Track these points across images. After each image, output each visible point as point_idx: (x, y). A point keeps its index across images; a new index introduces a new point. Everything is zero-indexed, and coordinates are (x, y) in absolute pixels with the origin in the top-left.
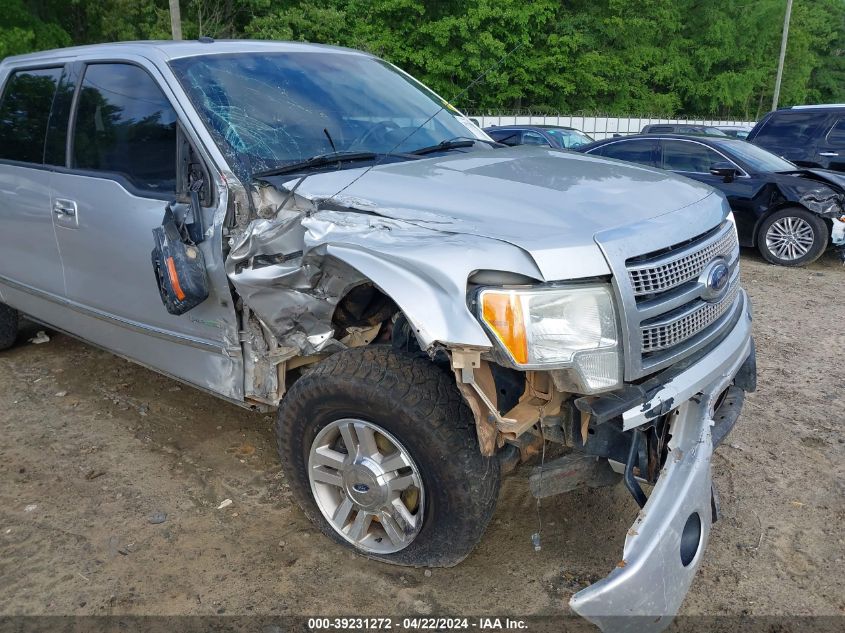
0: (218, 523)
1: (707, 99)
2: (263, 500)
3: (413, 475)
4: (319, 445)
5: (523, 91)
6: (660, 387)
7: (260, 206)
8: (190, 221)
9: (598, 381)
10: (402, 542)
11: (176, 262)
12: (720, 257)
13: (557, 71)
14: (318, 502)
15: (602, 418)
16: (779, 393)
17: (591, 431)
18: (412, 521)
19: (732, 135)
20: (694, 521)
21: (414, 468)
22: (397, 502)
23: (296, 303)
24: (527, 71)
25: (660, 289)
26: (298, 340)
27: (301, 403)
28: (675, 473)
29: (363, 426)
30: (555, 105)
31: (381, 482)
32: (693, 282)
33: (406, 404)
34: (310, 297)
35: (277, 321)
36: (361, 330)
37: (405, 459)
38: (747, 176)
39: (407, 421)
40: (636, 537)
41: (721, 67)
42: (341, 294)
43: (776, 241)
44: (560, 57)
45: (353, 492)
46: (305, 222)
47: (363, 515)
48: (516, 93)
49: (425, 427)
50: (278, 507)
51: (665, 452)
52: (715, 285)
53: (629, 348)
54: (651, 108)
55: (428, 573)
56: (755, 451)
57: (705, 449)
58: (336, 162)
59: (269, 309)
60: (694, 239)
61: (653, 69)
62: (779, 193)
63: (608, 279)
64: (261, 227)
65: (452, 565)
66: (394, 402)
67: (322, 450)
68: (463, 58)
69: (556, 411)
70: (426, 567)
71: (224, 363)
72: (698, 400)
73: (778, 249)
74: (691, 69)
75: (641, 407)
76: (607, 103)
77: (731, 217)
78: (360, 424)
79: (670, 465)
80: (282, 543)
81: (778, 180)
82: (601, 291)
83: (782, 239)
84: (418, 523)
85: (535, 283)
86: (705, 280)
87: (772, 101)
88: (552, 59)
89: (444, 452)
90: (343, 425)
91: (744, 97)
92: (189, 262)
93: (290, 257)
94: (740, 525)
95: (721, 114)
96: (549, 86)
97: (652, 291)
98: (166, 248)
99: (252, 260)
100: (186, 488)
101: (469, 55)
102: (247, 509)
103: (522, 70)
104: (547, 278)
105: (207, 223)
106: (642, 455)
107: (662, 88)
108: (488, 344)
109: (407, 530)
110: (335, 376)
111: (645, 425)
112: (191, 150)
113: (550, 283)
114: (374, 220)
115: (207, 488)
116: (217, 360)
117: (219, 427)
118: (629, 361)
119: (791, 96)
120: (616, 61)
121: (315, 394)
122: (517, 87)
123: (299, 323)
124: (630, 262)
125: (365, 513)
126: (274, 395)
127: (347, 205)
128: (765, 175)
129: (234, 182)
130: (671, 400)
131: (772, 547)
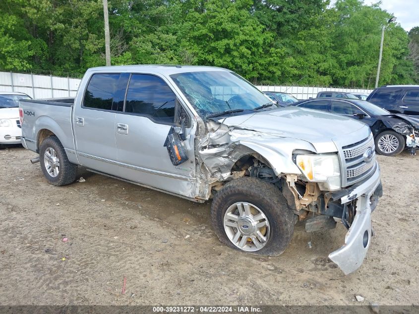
0: (187, 242)
1: (344, 79)
2: (200, 235)
3: (266, 222)
4: (228, 212)
5: (258, 74)
6: (352, 190)
7: (209, 128)
8: (181, 133)
9: (334, 187)
10: (260, 247)
11: (178, 147)
12: (369, 147)
13: (274, 65)
14: (227, 233)
15: (335, 199)
16: (388, 204)
17: (328, 207)
18: (265, 239)
19: (359, 97)
20: (366, 233)
21: (266, 219)
22: (258, 232)
23: (221, 161)
24: (260, 64)
25: (352, 157)
26: (218, 175)
27: (223, 196)
28: (359, 218)
29: (247, 204)
30: (273, 81)
31: (253, 224)
32: (361, 156)
33: (266, 196)
34: (227, 159)
35: (213, 168)
36: (238, 172)
37: (263, 216)
38: (369, 117)
39: (266, 202)
40: (349, 236)
41: (351, 63)
42: (238, 158)
43: (382, 145)
44: (276, 58)
45: (242, 229)
46: (230, 133)
47: (244, 238)
48: (255, 75)
49: (272, 204)
50: (207, 238)
51: (355, 212)
52: (369, 157)
53: (343, 176)
54: (319, 83)
55: (270, 258)
56: (381, 223)
57: (369, 210)
58: (231, 113)
59: (210, 164)
60: (355, 144)
61: (319, 65)
62: (383, 125)
63: (336, 153)
64: (213, 135)
65: (278, 255)
66: (261, 195)
67: (229, 214)
68: (231, 59)
69: (316, 200)
70: (269, 256)
71: (188, 184)
72: (364, 196)
73: (383, 148)
74: (336, 65)
75: (347, 196)
76: (297, 80)
77: (372, 134)
78: (246, 204)
79: (357, 215)
80: (214, 249)
81: (383, 119)
82: (334, 157)
83: (385, 144)
84: (267, 239)
85: (314, 153)
86: (365, 155)
87: (375, 80)
88: (272, 59)
89: (279, 213)
90: (239, 204)
91: (362, 77)
92: (182, 147)
93: (222, 145)
94: (378, 245)
95: (351, 85)
96: (270, 72)
97: (350, 157)
98: (173, 142)
99: (208, 146)
100: (170, 232)
101: (234, 57)
102: (196, 238)
103: (257, 64)
104: (318, 153)
105: (187, 134)
106: (347, 213)
107: (324, 73)
108: (300, 173)
109: (263, 242)
110: (239, 186)
111: (348, 203)
112: (181, 108)
113: (319, 154)
114: (254, 133)
115: (178, 232)
116: (185, 183)
117: (173, 212)
118: (343, 180)
119: (385, 78)
120: (302, 60)
121: (230, 193)
122: (256, 72)
123: (220, 169)
124: (343, 148)
125: (246, 237)
126: (207, 196)
127: (243, 128)
128: (377, 116)
129: (200, 119)
130: (356, 195)
131: (390, 252)
